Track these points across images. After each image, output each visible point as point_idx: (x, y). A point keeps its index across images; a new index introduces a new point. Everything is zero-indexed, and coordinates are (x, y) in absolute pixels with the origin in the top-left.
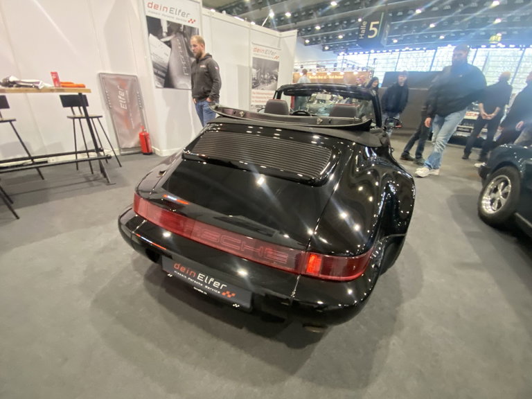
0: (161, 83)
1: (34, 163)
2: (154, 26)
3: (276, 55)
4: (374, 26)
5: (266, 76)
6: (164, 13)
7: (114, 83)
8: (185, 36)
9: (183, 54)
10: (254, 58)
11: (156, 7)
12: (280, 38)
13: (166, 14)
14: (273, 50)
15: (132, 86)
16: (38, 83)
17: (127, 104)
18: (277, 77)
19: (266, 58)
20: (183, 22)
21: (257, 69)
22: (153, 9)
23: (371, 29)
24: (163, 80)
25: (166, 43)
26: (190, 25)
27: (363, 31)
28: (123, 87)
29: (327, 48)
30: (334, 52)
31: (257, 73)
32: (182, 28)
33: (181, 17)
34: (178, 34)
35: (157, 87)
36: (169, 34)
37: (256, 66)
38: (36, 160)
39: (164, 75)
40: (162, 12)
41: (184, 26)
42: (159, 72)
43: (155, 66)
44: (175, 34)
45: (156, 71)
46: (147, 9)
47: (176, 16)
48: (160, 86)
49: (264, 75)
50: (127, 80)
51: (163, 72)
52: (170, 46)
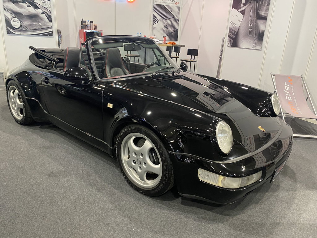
0: (230, 43)
24: (232, 41)
25: (241, 12)
36: (245, 5)
39: (234, 37)
43: (230, 31)
44: (251, 2)
45: (230, 34)
52: (243, 14)
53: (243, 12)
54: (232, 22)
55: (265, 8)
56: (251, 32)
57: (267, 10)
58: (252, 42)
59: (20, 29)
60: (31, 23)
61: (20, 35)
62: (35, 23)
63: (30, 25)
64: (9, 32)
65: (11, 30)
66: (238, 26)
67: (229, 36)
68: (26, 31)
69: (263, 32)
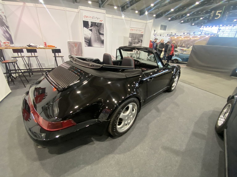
0: (87, 45)
1: (41, 71)
2: (86, 24)
3: (142, 31)
4: (219, 13)
5: (136, 41)
6: (90, 19)
7: (73, 45)
8: (98, 27)
9: (96, 34)
10: (130, 33)
11: (87, 17)
12: (146, 23)
13: (91, 19)
14: (140, 29)
15: (79, 46)
16: (37, 46)
17: (77, 52)
18: (142, 41)
19: (136, 33)
20: (97, 21)
21: (132, 38)
22: (86, 18)
23: (217, 14)
24: (88, 44)
25: (90, 30)
26: (101, 22)
27: (212, 16)
28: (76, 46)
29: (193, 24)
30: (198, 26)
31: (132, 40)
32: (97, 24)
33: (97, 20)
34: (95, 26)
35: (85, 46)
36: (91, 27)
37: (131, 36)
38: (44, 70)
39: (88, 42)
40: (89, 19)
41: (98, 23)
42: (87, 41)
43: (85, 38)
44: (94, 26)
45: (85, 40)
46: (83, 18)
47: (94, 20)
48: (87, 46)
49: (135, 40)
50: (77, 44)
51: (88, 41)
52: (91, 31)
53: (91, 30)
54: (85, 35)
55: (102, 30)
56: (98, 40)
57: (103, 31)
58: (99, 44)
66: (90, 37)
67: (85, 41)
69: (103, 40)
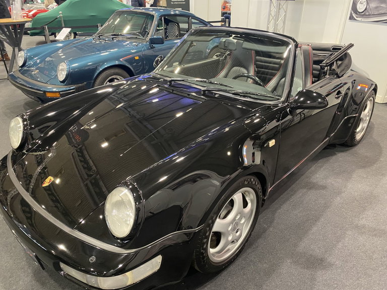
59: (363, 14)
60: (378, 5)
61: (361, 21)
62: (382, 5)
63: (376, 8)
64: (351, 18)
65: (354, 15)
68: (369, 16)
